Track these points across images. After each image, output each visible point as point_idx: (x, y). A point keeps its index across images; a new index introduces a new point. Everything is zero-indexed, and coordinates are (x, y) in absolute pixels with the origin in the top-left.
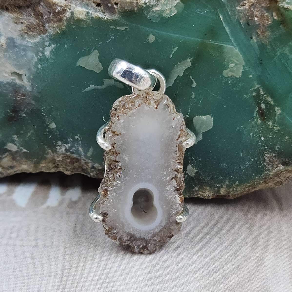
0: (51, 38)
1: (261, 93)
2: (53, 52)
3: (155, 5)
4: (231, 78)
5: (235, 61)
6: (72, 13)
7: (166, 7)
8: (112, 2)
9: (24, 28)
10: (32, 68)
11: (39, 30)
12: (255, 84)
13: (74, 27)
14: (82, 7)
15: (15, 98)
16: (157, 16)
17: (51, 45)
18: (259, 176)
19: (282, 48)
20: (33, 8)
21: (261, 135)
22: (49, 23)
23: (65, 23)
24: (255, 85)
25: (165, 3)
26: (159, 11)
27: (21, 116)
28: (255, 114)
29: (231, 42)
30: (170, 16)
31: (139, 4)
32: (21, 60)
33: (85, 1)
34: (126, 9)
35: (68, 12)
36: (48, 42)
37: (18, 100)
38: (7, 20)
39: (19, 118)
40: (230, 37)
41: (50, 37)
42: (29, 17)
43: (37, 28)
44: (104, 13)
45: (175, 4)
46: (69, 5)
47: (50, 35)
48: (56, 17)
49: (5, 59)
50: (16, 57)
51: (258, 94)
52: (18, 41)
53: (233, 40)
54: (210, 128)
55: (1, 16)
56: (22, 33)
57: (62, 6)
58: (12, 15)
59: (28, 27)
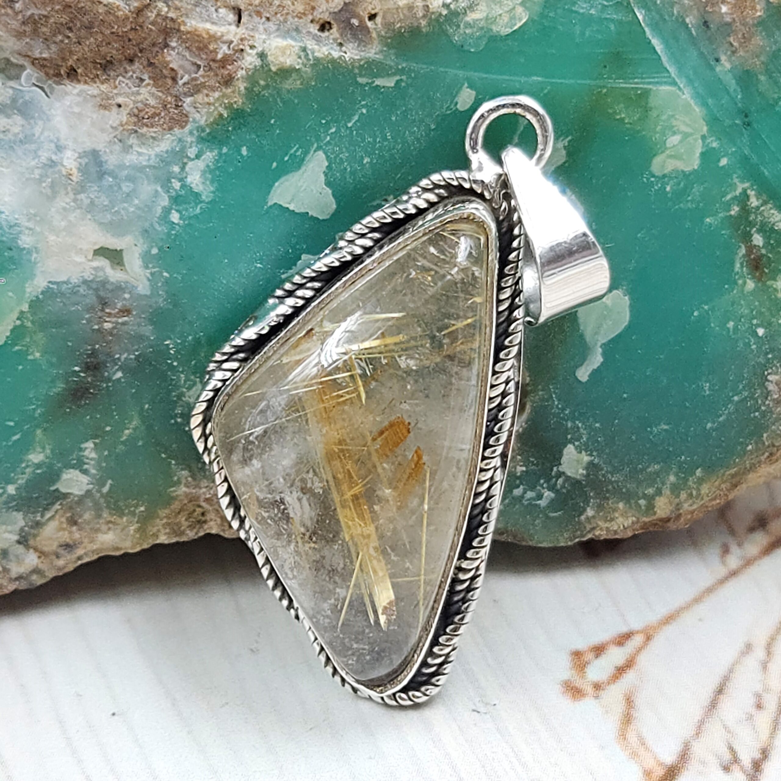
0: (202, 135)
1: (753, 205)
2: (211, 171)
3: (471, 7)
4: (671, 178)
5: (683, 128)
6: (262, 56)
7: (497, 7)
8: (361, 13)
9: (125, 119)
11: (168, 118)
12: (736, 180)
13: (266, 93)
14: (284, 37)
15: (96, 327)
16: (478, 34)
17: (201, 156)
18: (756, 443)
20: (149, 60)
21: (755, 322)
22: (192, 95)
23: (242, 86)
24: (735, 184)
26: (483, 21)
27: (109, 379)
28: (738, 265)
29: (670, 77)
30: (511, 31)
31: (431, 10)
32: (125, 209)
33: (291, 20)
34: (398, 26)
35: (249, 54)
36: (194, 148)
37: (106, 330)
38: (78, 104)
39: (105, 385)
40: (666, 64)
41: (198, 131)
42: (135, 87)
43: (158, 115)
44: (341, 45)
46: (249, 36)
47: (197, 127)
48: (217, 75)
49: (79, 211)
50: (110, 201)
51: (745, 209)
52: (111, 157)
53: (672, 70)
54: (623, 327)
55: (52, 99)
56: (121, 132)
57: (232, 42)
58: (90, 89)
59: (137, 116)
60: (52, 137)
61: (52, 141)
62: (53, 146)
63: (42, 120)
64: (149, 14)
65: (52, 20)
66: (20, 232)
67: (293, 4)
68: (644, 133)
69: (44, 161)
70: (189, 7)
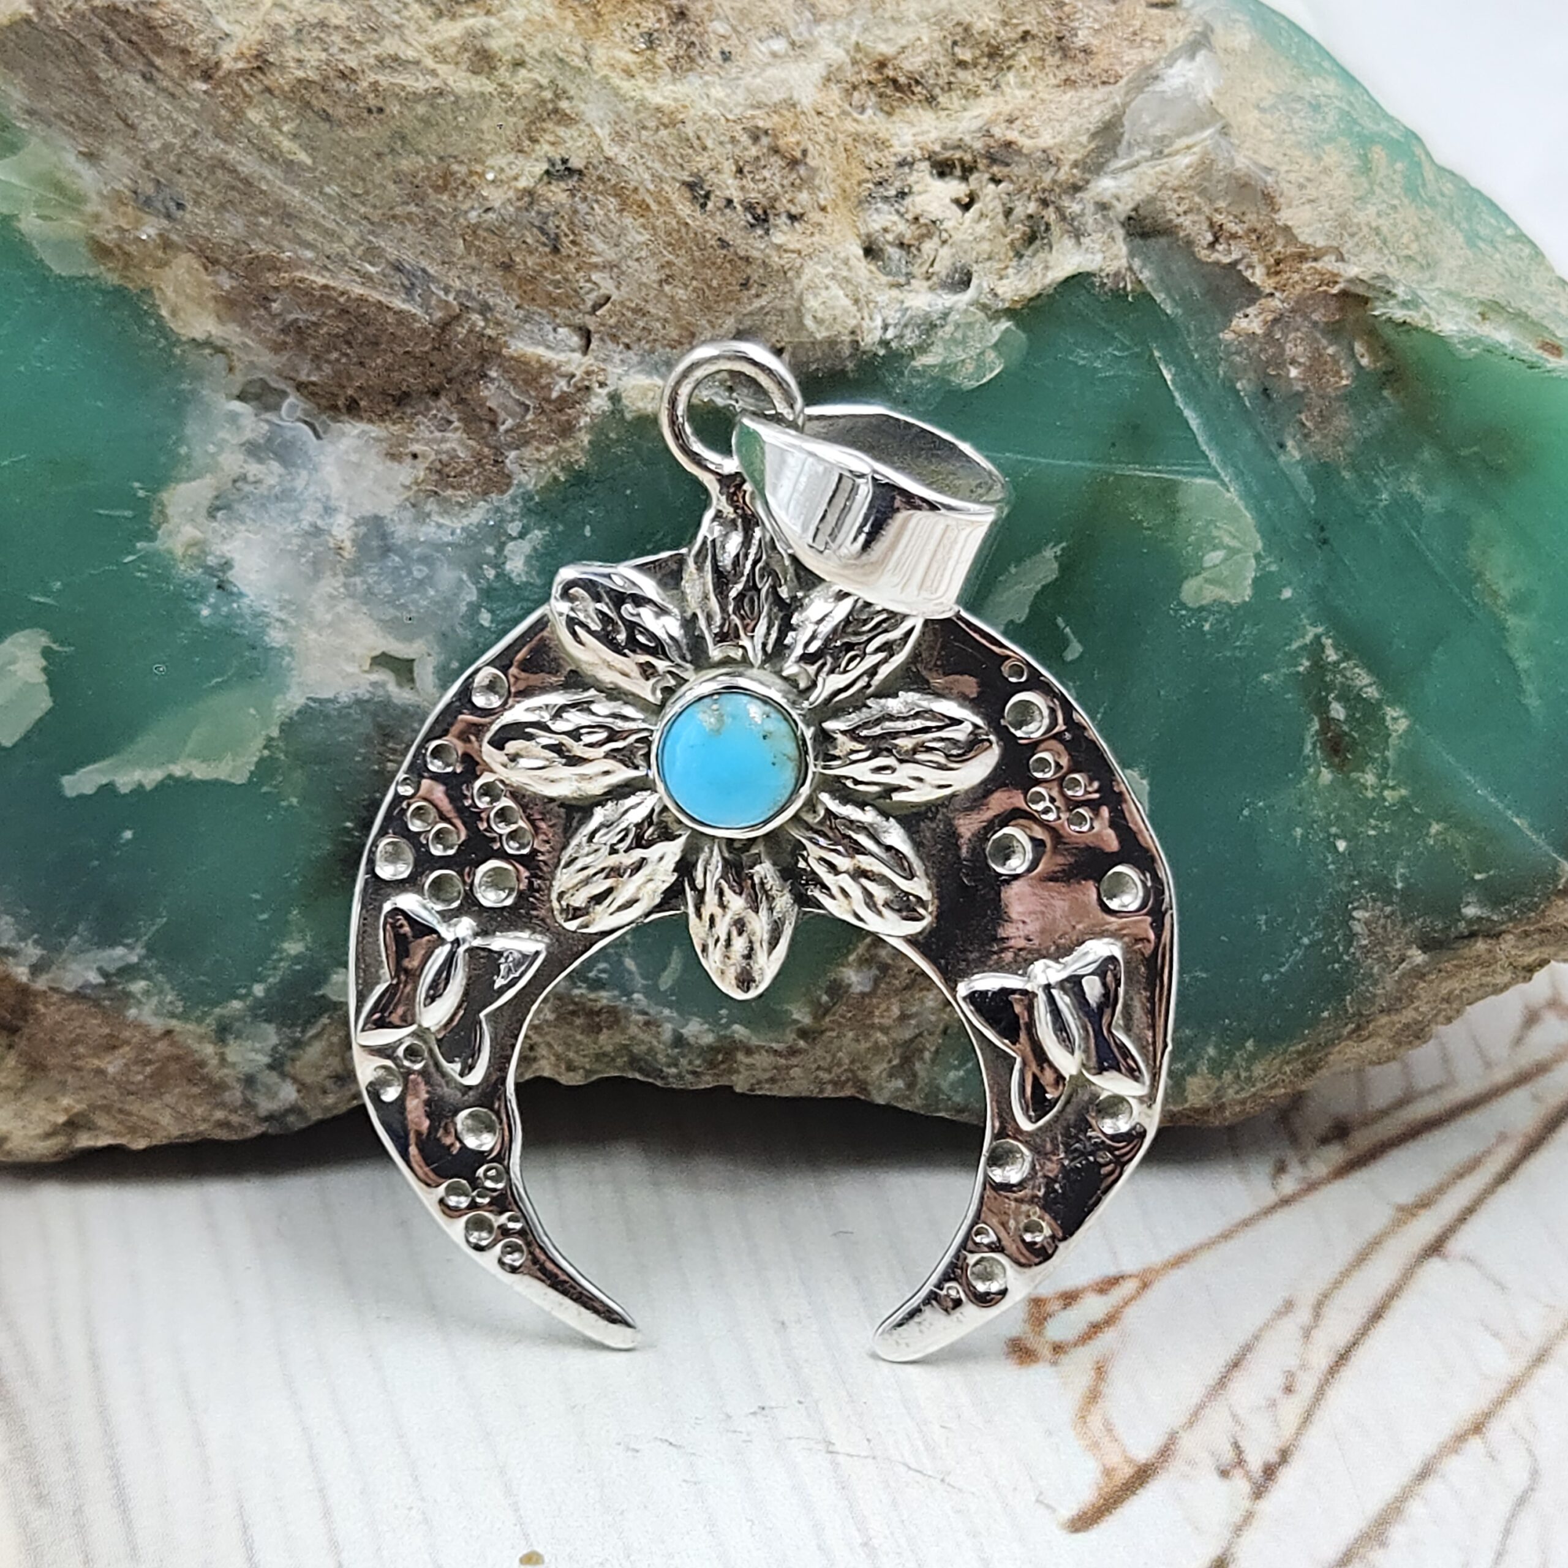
0: (529, 505)
1: (1329, 660)
2: (537, 557)
3: (922, 348)
4: (1211, 612)
5: (1227, 540)
6: (615, 398)
7: (960, 349)
9: (422, 475)
10: (459, 630)
11: (482, 479)
12: (1305, 622)
13: (619, 450)
14: (649, 374)
15: (375, 767)
16: (929, 387)
17: (528, 533)
18: (1335, 1009)
19: (1396, 474)
20: (458, 395)
21: (1334, 830)
22: (517, 448)
23: (585, 439)
24: (1304, 626)
25: (958, 335)
26: (937, 368)
28: (1309, 746)
29: (1209, 465)
30: (978, 384)
31: (861, 348)
32: (415, 602)
33: (661, 350)
34: (814, 367)
35: (597, 395)
36: (518, 523)
38: (356, 450)
40: (1204, 448)
41: (523, 499)
42: (439, 431)
43: (469, 472)
44: (731, 389)
45: (997, 337)
46: (598, 369)
47: (523, 493)
48: (550, 420)
49: (349, 601)
50: (395, 590)
51: (1319, 666)
52: (399, 527)
53: (1213, 457)
55: (325, 442)
56: (416, 493)
57: (573, 376)
58: (375, 430)
59: (439, 472)
60: (319, 495)
61: (317, 499)
62: (320, 505)
63: (305, 468)
64: (459, 329)
65: (325, 329)
66: (268, 625)
67: (664, 327)
68: (1170, 544)
69: (307, 528)
70: (516, 322)
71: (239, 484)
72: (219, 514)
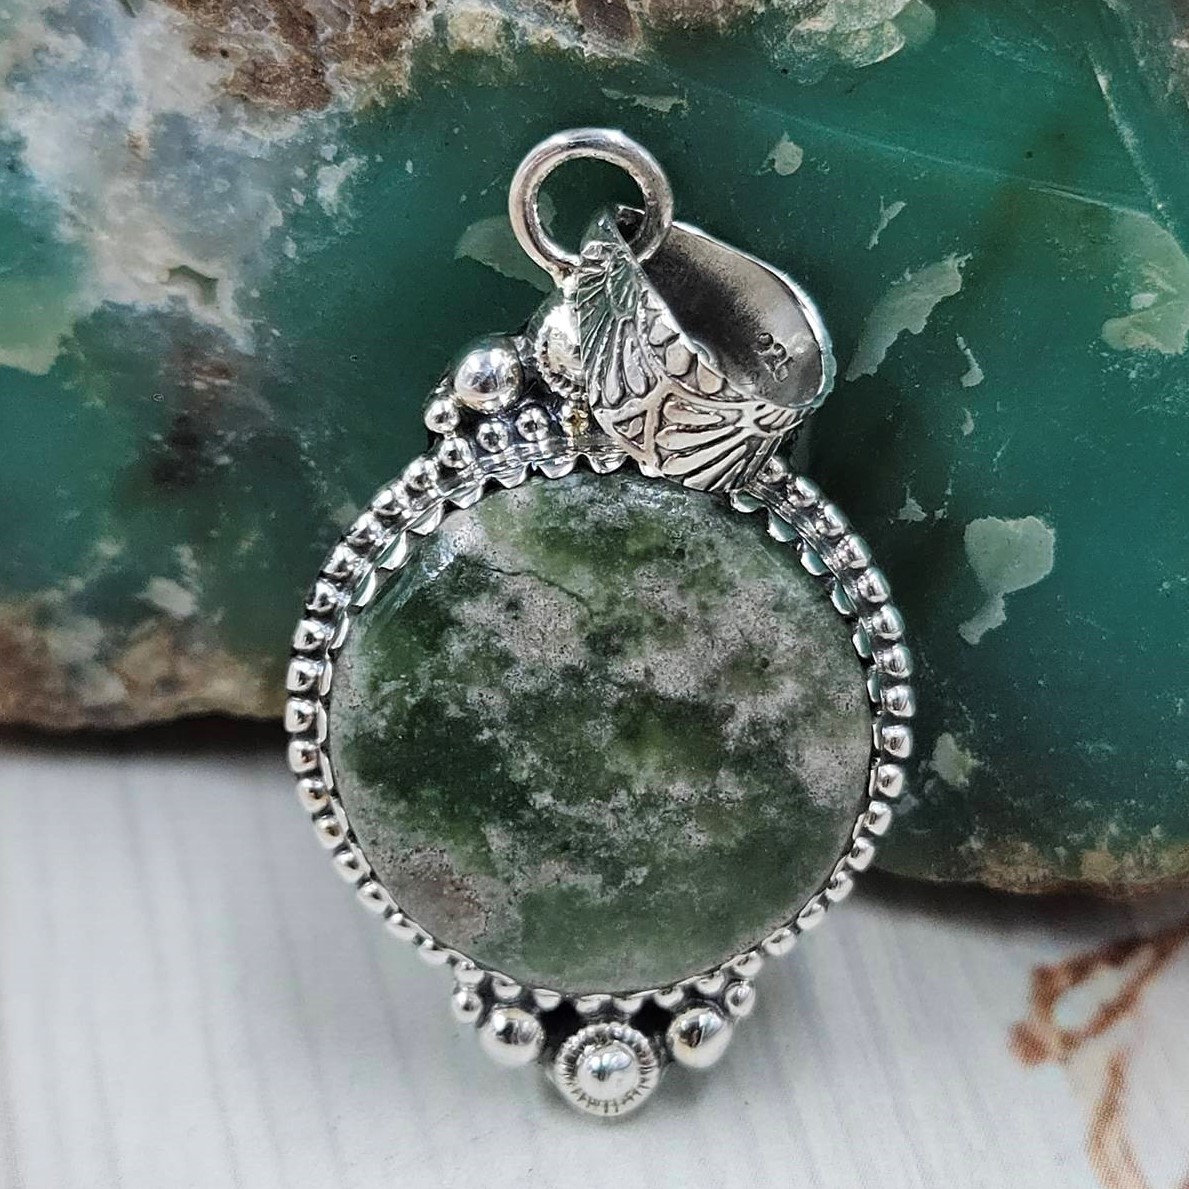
0: (347, 128)
2: (352, 189)
3: (811, 10)
4: (1138, 358)
5: (1160, 283)
6: (440, 24)
7: (855, 17)
9: (232, 74)
10: (261, 258)
11: (298, 90)
13: (445, 83)
15: (183, 384)
16: (814, 56)
17: (342, 160)
22: (340, 62)
23: (408, 64)
26: (826, 37)
27: (209, 463)
29: (1145, 193)
30: (871, 63)
31: (736, 1)
32: (212, 218)
34: (678, 17)
35: (423, 16)
36: (332, 146)
37: (197, 391)
38: (160, 37)
39: (204, 471)
40: (1141, 172)
41: (341, 120)
42: (255, 28)
43: (285, 80)
44: (581, 29)
45: (899, 10)
47: (341, 113)
48: (372, 38)
49: (146, 205)
50: (191, 201)
52: (203, 131)
53: (1150, 185)
54: (1042, 577)
55: (135, 20)
56: (223, 95)
58: (182, 18)
59: (253, 75)
60: (120, 82)
61: (117, 87)
62: (120, 94)
63: (107, 48)
66: (57, 218)
69: (103, 117)
71: (40, 56)
72: (19, 86)
